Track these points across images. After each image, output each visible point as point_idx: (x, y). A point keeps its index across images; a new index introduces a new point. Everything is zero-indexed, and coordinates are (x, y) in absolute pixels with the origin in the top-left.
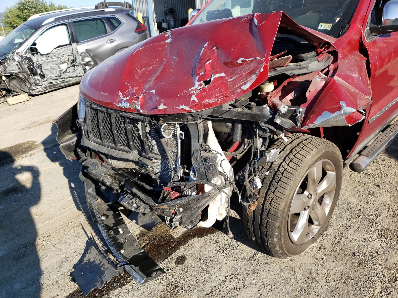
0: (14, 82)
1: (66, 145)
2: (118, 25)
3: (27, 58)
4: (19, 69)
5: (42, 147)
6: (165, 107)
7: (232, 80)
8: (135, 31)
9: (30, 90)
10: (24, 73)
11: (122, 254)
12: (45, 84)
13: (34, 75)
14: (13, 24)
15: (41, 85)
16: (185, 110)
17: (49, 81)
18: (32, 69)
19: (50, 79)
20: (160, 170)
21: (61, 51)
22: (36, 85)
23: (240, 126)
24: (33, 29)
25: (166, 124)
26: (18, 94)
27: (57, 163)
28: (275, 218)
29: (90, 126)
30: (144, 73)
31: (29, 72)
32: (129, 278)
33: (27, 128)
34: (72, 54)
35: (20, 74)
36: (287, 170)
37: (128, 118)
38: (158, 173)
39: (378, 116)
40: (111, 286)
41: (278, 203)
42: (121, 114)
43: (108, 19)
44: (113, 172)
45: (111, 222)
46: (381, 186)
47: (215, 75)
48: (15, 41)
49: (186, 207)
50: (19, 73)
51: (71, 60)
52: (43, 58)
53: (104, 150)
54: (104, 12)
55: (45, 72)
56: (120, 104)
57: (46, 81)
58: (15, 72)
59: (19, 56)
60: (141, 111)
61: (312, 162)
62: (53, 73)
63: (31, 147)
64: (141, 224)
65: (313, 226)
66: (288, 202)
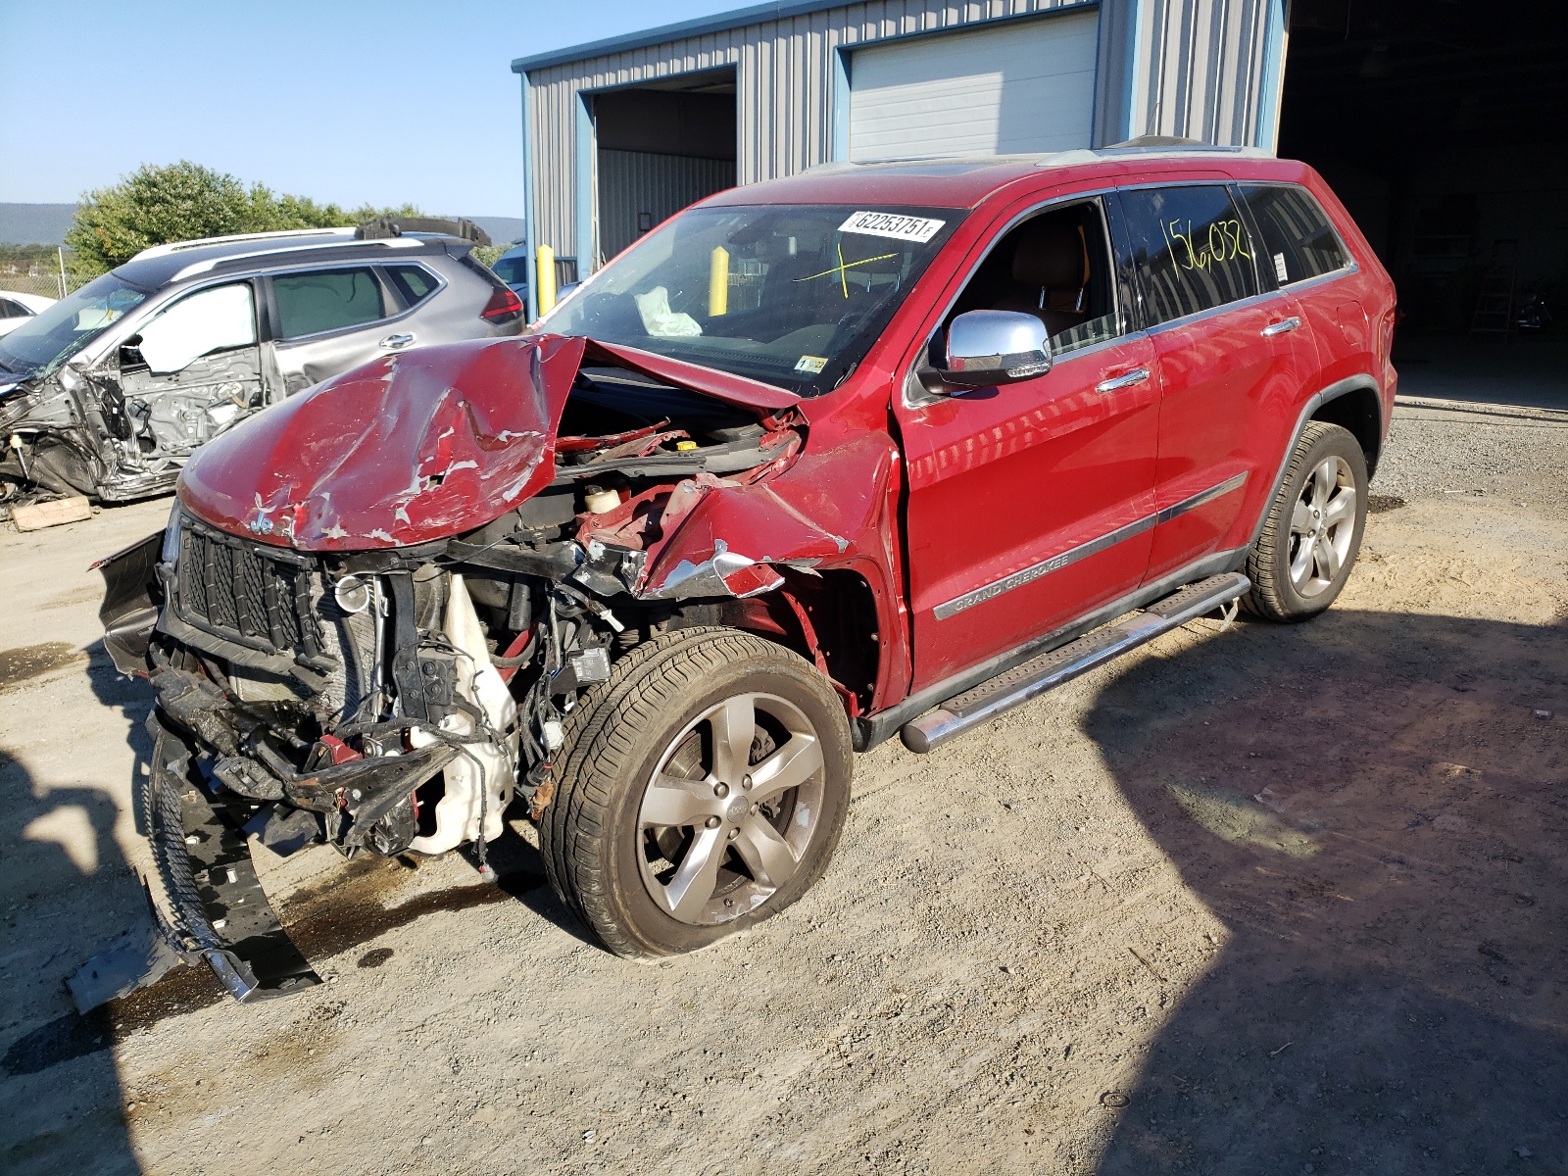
0: (50, 456)
1: (124, 635)
2: (426, 290)
3: (103, 382)
4: (72, 414)
5: (86, 662)
6: (343, 533)
7: (487, 477)
8: (483, 314)
9: (99, 484)
10: (87, 427)
11: (215, 932)
12: (152, 467)
13: (121, 438)
14: (109, 249)
15: (140, 470)
16: (383, 542)
17: (168, 460)
18: (115, 418)
19: (173, 453)
20: (343, 704)
21: (220, 366)
22: (122, 470)
23: (525, 590)
24: (140, 292)
25: (354, 578)
26: (57, 495)
27: (118, 709)
28: (590, 825)
29: (188, 581)
30: (323, 449)
31: (104, 428)
32: (220, 994)
33: (59, 603)
34: (258, 377)
35: (72, 432)
36: (635, 706)
37: (271, 560)
38: (340, 711)
39: (970, 603)
40: (166, 1009)
41: (598, 786)
42: (256, 549)
43: (395, 274)
44: (226, 704)
45: (212, 851)
46: (1013, 807)
47: (455, 463)
48: (78, 323)
49: (370, 788)
50: (72, 428)
51: (251, 396)
52: (159, 385)
53: (212, 645)
54: (382, 251)
55: (158, 430)
56: (254, 523)
57: (156, 459)
58: (57, 426)
59: (78, 374)
60: (296, 542)
61: (705, 691)
62: (185, 434)
63: (52, 660)
64: (270, 842)
65: (754, 885)
66: (625, 786)
